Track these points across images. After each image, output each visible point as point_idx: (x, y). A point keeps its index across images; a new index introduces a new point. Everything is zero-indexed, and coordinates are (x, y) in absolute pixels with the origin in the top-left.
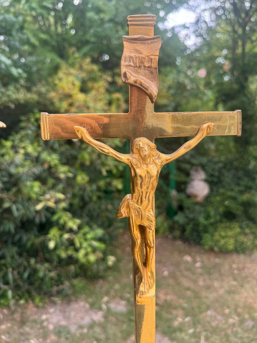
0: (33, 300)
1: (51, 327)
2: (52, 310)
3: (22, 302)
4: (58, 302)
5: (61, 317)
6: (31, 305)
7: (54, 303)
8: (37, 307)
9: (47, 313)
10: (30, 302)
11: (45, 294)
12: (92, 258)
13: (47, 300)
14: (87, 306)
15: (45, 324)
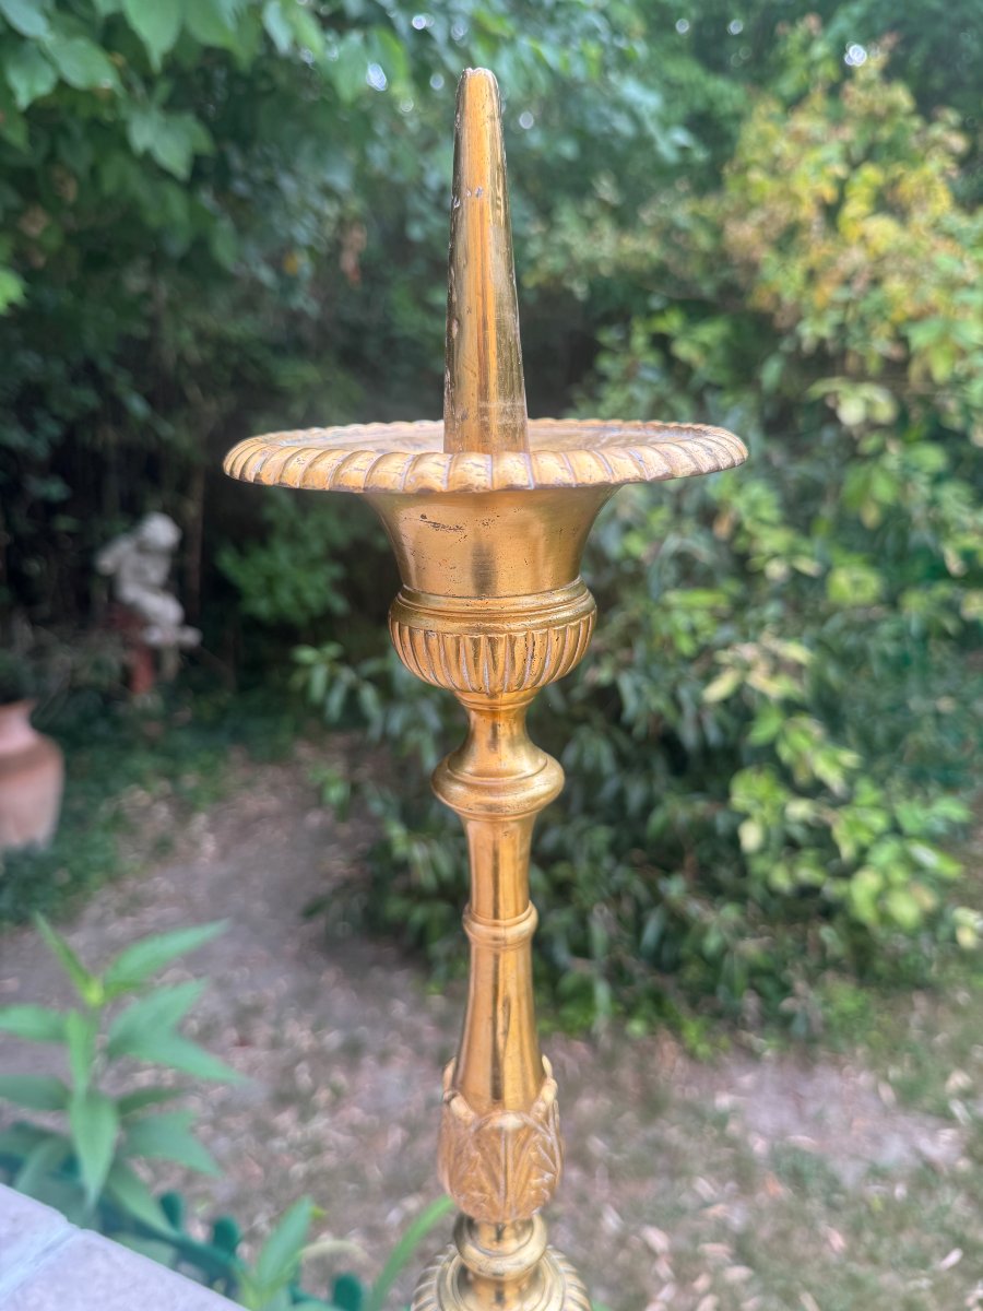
0: (676, 1029)
1: (759, 1146)
2: (747, 1080)
3: (637, 1027)
4: (768, 1053)
5: (787, 1116)
6: (668, 1046)
7: (751, 1056)
8: (691, 1055)
9: (730, 1087)
10: (664, 1033)
11: (718, 1015)
12: (906, 909)
13: (724, 1040)
14: (887, 1093)
15: (733, 1128)
